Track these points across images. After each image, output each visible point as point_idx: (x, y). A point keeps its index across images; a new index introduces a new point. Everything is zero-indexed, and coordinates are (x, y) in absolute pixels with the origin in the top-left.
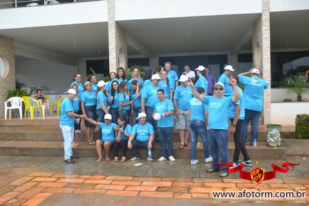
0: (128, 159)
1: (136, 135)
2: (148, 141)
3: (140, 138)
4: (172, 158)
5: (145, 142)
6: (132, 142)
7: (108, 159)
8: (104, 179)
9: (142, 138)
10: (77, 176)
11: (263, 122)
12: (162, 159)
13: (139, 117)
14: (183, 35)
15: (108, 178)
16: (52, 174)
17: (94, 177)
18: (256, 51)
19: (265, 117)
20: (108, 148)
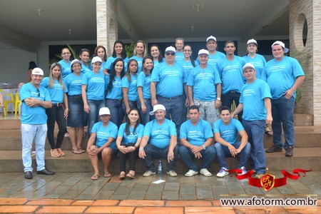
0: (139, 174)
1: (151, 137)
2: (168, 147)
3: (156, 142)
4: (205, 172)
5: (163, 149)
6: (145, 149)
7: (107, 174)
8: (117, 205)
9: (159, 141)
10: (70, 201)
11: (313, 122)
12: (191, 173)
13: (155, 110)
14: (193, 7)
15: (123, 203)
16: (26, 200)
17: (98, 202)
18: (295, 27)
19: (315, 115)
20: (108, 157)
